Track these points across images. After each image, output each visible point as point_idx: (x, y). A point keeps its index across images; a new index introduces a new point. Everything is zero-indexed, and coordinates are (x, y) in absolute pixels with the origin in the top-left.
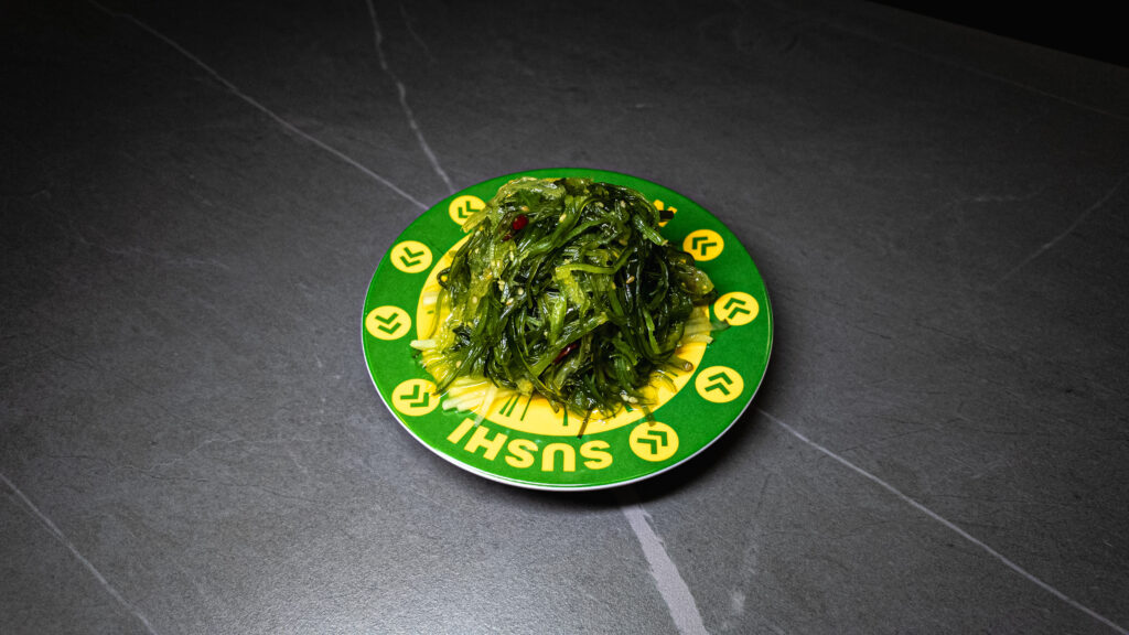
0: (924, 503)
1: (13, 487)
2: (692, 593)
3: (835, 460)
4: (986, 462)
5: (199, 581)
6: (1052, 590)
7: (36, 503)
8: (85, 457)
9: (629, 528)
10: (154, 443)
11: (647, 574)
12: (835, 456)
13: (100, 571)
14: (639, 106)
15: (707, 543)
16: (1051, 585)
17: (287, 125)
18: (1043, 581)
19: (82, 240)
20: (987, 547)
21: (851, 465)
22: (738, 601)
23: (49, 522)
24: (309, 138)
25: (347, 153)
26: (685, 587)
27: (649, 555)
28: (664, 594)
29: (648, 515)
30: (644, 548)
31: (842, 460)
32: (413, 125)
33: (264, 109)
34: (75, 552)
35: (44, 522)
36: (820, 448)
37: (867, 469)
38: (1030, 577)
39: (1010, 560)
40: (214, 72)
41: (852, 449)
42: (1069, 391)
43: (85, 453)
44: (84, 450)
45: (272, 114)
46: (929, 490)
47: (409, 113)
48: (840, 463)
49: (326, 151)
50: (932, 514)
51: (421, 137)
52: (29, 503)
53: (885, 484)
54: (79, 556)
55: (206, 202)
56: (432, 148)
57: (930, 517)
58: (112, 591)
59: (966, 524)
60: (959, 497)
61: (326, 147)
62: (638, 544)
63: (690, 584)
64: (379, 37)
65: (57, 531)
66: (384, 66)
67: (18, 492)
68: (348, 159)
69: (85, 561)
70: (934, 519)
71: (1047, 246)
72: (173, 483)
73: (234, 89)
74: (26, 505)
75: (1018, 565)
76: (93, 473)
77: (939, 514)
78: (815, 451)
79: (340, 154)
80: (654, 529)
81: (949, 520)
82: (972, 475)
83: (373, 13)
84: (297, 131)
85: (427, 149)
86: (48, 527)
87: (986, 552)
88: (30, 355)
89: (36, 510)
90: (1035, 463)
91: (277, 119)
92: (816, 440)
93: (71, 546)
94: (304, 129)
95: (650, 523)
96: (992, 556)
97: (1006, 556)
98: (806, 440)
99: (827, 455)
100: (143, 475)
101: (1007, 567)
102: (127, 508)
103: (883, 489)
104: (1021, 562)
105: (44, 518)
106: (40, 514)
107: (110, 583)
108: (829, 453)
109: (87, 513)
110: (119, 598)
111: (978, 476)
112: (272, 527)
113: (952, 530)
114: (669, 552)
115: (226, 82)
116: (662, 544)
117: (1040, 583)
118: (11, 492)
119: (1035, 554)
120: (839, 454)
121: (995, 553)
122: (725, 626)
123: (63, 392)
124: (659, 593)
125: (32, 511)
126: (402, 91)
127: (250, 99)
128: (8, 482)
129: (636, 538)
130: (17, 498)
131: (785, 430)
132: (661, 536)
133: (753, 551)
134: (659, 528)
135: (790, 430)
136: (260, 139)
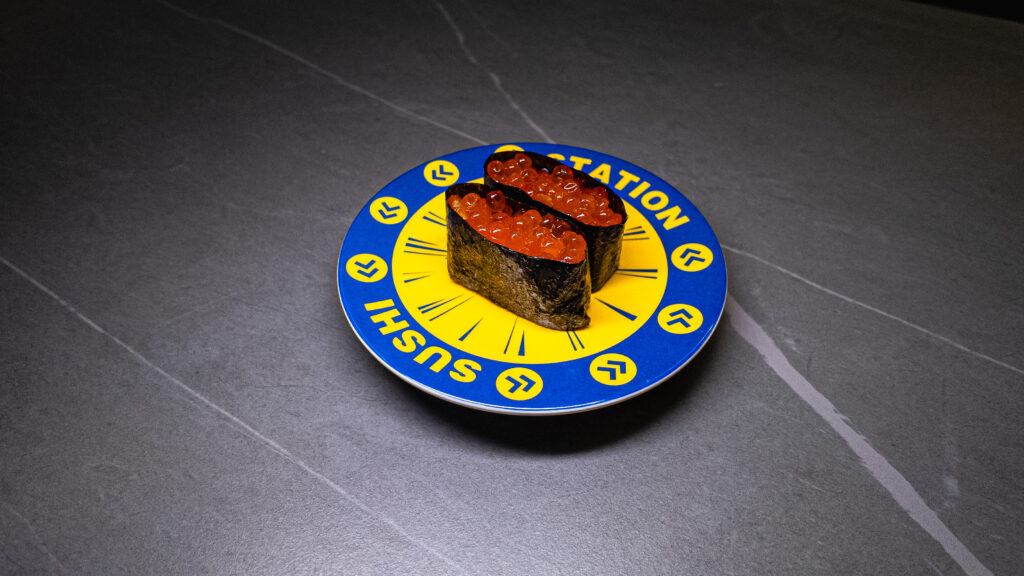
1: (228, 414)
2: (907, 479)
3: (999, 365)
7: (255, 428)
8: (292, 386)
9: (832, 430)
12: (998, 362)
14: (717, 85)
15: (907, 438)
17: (399, 109)
19: (232, 205)
21: (1013, 368)
22: (952, 484)
23: (272, 443)
24: (423, 118)
25: (461, 130)
26: (900, 476)
27: (857, 450)
28: (882, 482)
29: (845, 418)
30: (850, 445)
31: (1005, 365)
32: (515, 106)
33: (373, 96)
34: (307, 468)
35: (267, 444)
36: (982, 356)
40: (315, 66)
41: (1011, 355)
43: (291, 383)
44: (290, 380)
45: (382, 100)
47: (508, 96)
48: (1003, 367)
49: (442, 129)
51: (524, 115)
52: (248, 428)
54: (311, 472)
55: (343, 171)
56: (538, 124)
58: (355, 501)
61: (441, 126)
62: (844, 443)
64: (461, 38)
65: (283, 450)
66: (473, 60)
67: (235, 419)
68: (465, 135)
69: (319, 476)
73: (340, 81)
74: (246, 430)
76: (304, 400)
78: (978, 359)
79: (455, 131)
80: (854, 429)
83: (448, 17)
84: (411, 113)
85: (533, 125)
86: (275, 448)
88: (211, 302)
89: (257, 434)
91: (388, 103)
92: (977, 350)
93: (302, 464)
94: (416, 112)
95: (850, 425)
98: (966, 350)
99: (990, 362)
100: (355, 399)
102: (348, 427)
105: (268, 440)
106: (262, 437)
107: (350, 494)
108: (991, 359)
109: (309, 434)
110: (363, 507)
114: (875, 447)
115: (330, 74)
116: (867, 442)
118: (227, 419)
120: (1000, 359)
122: (946, 505)
123: (253, 332)
124: (877, 481)
125: (253, 435)
126: (496, 79)
127: (357, 88)
128: (222, 411)
129: (840, 437)
130: (235, 424)
131: (945, 343)
132: (863, 434)
133: (951, 443)
134: (859, 428)
135: (951, 342)
136: (378, 120)
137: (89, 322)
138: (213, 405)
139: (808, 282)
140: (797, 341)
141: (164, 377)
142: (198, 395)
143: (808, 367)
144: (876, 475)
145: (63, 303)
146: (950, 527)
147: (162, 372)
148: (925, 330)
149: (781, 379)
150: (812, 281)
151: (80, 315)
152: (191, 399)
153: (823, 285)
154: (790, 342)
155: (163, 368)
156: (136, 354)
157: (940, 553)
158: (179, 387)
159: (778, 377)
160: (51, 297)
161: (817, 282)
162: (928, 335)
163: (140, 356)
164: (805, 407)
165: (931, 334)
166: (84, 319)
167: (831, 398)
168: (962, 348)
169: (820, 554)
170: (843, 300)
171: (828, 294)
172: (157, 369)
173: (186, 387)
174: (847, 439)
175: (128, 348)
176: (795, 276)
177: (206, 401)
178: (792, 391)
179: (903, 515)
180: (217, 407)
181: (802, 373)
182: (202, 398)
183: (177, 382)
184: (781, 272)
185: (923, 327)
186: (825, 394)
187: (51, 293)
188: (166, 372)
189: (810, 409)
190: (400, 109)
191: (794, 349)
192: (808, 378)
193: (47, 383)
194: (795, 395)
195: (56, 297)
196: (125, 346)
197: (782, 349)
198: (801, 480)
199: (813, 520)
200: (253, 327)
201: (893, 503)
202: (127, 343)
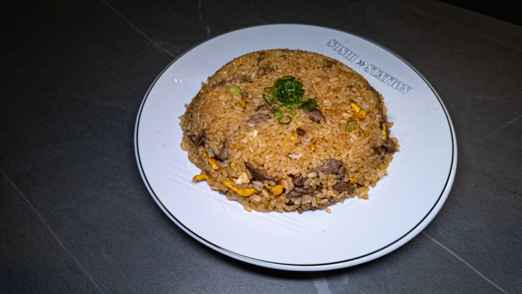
0: (439, 240)
1: (25, 199)
4: (471, 223)
5: (102, 247)
6: (497, 286)
7: (35, 207)
8: (57, 188)
10: (87, 184)
13: (60, 239)
16: (497, 284)
18: (493, 282)
20: (467, 264)
23: (39, 215)
33: (145, 36)
34: (50, 230)
35: (37, 215)
38: (487, 279)
39: (478, 270)
40: (124, 18)
42: (515, 193)
44: (57, 185)
45: (149, 38)
46: (441, 234)
50: (441, 245)
52: (32, 206)
54: (51, 231)
55: (117, 77)
57: (441, 247)
58: (65, 248)
59: (458, 252)
60: (456, 239)
61: (172, 55)
65: (42, 219)
66: (201, 19)
67: (27, 201)
69: (54, 234)
70: (442, 248)
71: (510, 122)
72: (94, 203)
73: (133, 26)
75: (482, 274)
76: (60, 196)
77: (445, 246)
81: (450, 249)
82: (464, 228)
84: (160, 47)
86: (39, 218)
87: (466, 265)
89: (34, 209)
90: (494, 226)
91: (151, 41)
93: (48, 227)
94: (162, 46)
96: (469, 268)
97: (476, 269)
100: (81, 198)
101: (477, 274)
102: (74, 212)
104: (483, 272)
105: (38, 213)
106: (36, 212)
107: (64, 245)
109: (56, 213)
110: (68, 252)
111: (465, 230)
113: (451, 254)
117: (492, 283)
118: (25, 201)
119: (491, 269)
121: (471, 267)
125: (32, 210)
126: (209, 30)
127: (139, 31)
128: (23, 197)
130: (27, 204)
136: (143, 49)
138: (20, 193)
173: (12, 183)
177: (18, 191)
180: (22, 195)
182: (17, 189)
183: (9, 180)
190: (156, 44)
200: (49, 156)
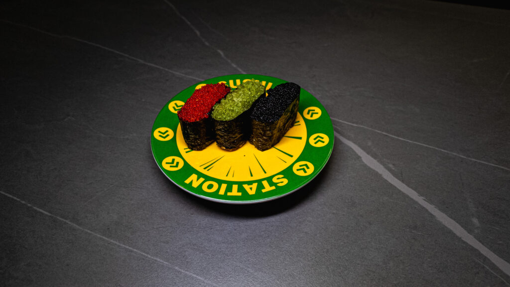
1: (131, 248)
3: (480, 162)
7: (148, 253)
9: (420, 205)
11: (436, 220)
15: (451, 203)
19: (103, 135)
21: (486, 163)
22: (475, 221)
23: (159, 260)
24: (190, 77)
27: (433, 213)
28: (447, 225)
29: (423, 198)
30: (429, 210)
32: (234, 66)
33: (161, 68)
34: (180, 270)
35: (156, 260)
36: (472, 159)
37: (493, 163)
40: (126, 55)
43: (159, 226)
44: (158, 224)
45: (167, 70)
47: (229, 61)
48: (482, 163)
51: (240, 70)
52: (144, 254)
53: (503, 167)
54: (183, 271)
55: (156, 110)
62: (427, 210)
63: (454, 220)
64: (198, 33)
65: (166, 263)
66: (207, 44)
67: (135, 250)
69: (188, 273)
72: (211, 229)
73: (141, 61)
74: (142, 255)
76: (169, 234)
78: (471, 161)
80: (429, 203)
83: (189, 23)
84: (183, 75)
86: (161, 262)
88: (105, 190)
89: (149, 256)
91: (170, 71)
92: (469, 157)
93: (177, 268)
94: (186, 74)
95: (426, 201)
98: (466, 157)
99: (476, 162)
100: (195, 229)
102: (195, 244)
103: (502, 169)
106: (152, 258)
108: (477, 160)
109: (176, 252)
112: (268, 236)
114: (440, 210)
115: (135, 59)
116: (436, 208)
118: (132, 251)
120: (480, 160)
122: (476, 231)
123: (132, 202)
124: (444, 226)
125: (147, 257)
126: (221, 53)
127: (152, 65)
128: (127, 247)
129: (424, 208)
130: (136, 253)
131: (456, 156)
132: (434, 205)
133: (470, 202)
134: (431, 202)
135: (457, 155)
136: (167, 80)
137: (41, 210)
138: (122, 245)
139: (391, 136)
140: (393, 165)
141: (91, 234)
142: (112, 241)
143: (402, 176)
144: (443, 223)
145: (23, 202)
146: (480, 241)
147: (89, 231)
148: (446, 151)
149: (392, 185)
150: (392, 134)
151: (35, 208)
152: (109, 244)
153: (398, 136)
154: (391, 166)
155: (89, 229)
156: (72, 224)
157: (480, 255)
158: (101, 238)
159: (390, 183)
160: (16, 200)
161: (395, 135)
162: (448, 154)
163: (75, 225)
164: (405, 196)
165: (449, 152)
166: (38, 209)
167: (415, 189)
168: (463, 157)
169: (430, 265)
170: (408, 142)
171: (400, 140)
172: (86, 230)
173: (104, 238)
174: (427, 208)
175: (67, 221)
176: (384, 133)
177: (118, 243)
178: (398, 189)
179: (459, 239)
180: (124, 246)
181: (399, 179)
182: (115, 242)
183: (98, 235)
184: (378, 133)
185: (444, 149)
186: (412, 188)
187: (15, 198)
188: (92, 231)
189: (408, 197)
190: (177, 73)
191: (393, 169)
192: (403, 181)
193: (26, 248)
194: (400, 191)
195: (18, 199)
196: (64, 220)
197: (388, 170)
198: (413, 231)
199: (423, 249)
200: (131, 200)
201: (454, 235)
202: (66, 219)
